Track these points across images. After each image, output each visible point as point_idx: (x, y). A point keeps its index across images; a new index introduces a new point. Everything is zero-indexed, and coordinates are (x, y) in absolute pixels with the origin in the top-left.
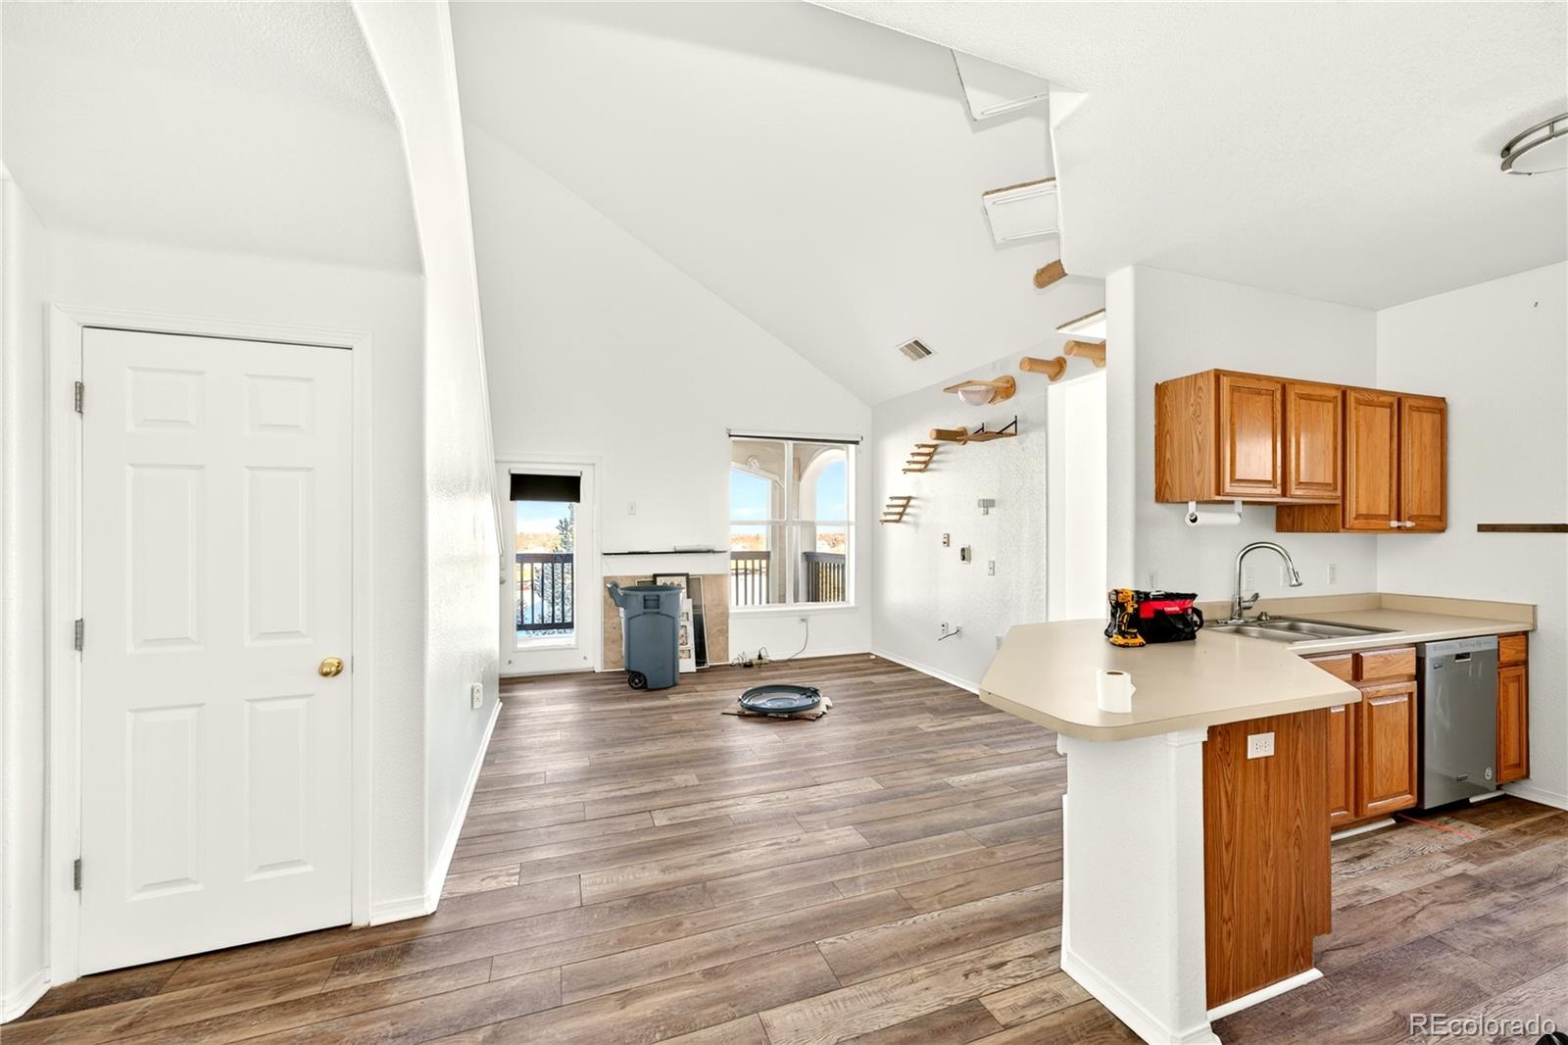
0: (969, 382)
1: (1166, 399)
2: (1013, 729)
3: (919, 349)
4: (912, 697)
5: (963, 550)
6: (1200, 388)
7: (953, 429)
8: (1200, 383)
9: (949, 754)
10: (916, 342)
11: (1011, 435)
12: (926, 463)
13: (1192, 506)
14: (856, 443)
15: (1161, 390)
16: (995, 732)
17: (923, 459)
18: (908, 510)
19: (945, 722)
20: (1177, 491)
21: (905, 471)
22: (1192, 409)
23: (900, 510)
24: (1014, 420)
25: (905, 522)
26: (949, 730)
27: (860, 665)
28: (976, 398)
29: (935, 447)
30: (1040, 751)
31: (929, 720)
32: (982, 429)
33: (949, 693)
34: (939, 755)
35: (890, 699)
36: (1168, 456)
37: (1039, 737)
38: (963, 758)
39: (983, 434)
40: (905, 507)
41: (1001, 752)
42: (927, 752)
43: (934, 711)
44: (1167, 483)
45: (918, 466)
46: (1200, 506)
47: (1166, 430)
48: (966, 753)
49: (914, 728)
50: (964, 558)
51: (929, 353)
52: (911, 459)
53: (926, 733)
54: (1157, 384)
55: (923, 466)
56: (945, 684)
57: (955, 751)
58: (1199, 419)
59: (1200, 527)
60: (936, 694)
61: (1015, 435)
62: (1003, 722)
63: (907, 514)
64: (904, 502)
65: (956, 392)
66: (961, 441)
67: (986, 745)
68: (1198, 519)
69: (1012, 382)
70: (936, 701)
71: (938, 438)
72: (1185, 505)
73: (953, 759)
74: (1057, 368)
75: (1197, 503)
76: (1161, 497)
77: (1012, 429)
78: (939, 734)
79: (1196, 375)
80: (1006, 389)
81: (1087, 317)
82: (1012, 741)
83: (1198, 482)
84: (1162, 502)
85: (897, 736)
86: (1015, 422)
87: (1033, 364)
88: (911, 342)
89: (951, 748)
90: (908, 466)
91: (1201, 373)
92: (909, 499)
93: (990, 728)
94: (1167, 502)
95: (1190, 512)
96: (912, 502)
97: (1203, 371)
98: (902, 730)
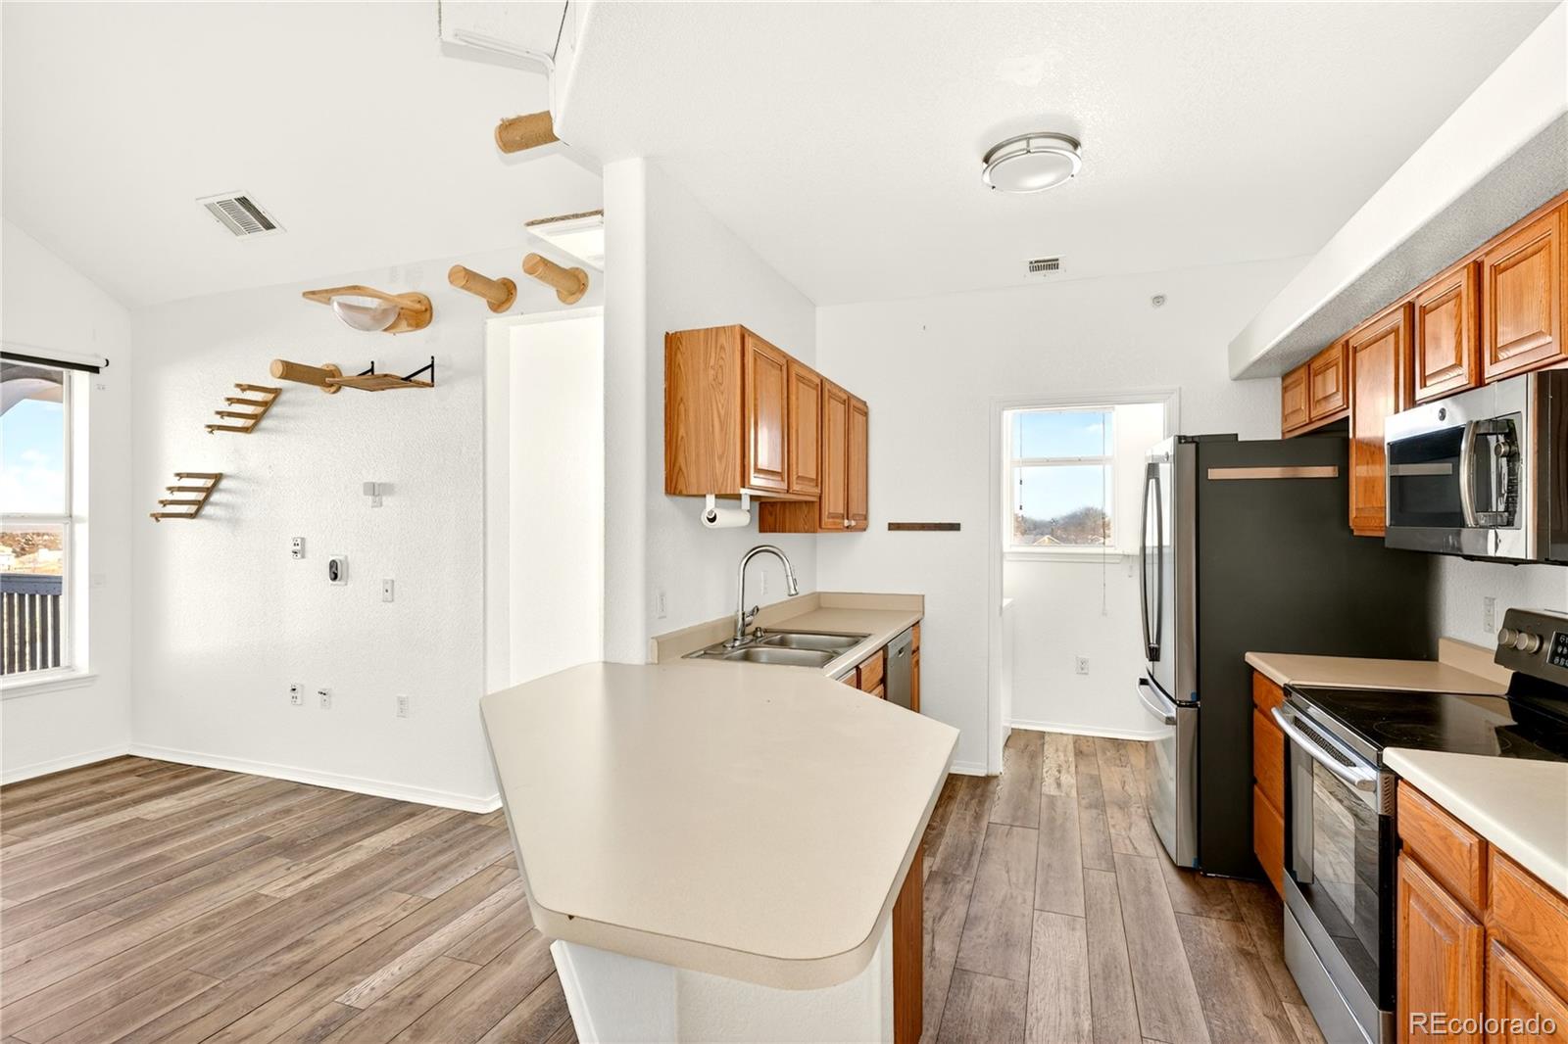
0: (355, 288)
1: (679, 356)
2: (438, 842)
3: (249, 214)
4: (237, 831)
5: (333, 565)
6: (722, 347)
7: (318, 365)
8: (723, 340)
9: (337, 936)
10: (243, 201)
11: (424, 385)
12: (257, 418)
13: (710, 500)
14: (95, 370)
15: (673, 342)
16: (411, 858)
17: (249, 410)
18: (215, 497)
19: (313, 867)
20: (693, 480)
21: (212, 428)
22: (712, 372)
23: (200, 496)
24: (430, 363)
25: (209, 518)
26: (329, 881)
27: (107, 787)
28: (366, 319)
29: (277, 392)
30: (493, 873)
31: (282, 871)
32: (372, 370)
33: (310, 804)
34: (318, 945)
35: (188, 849)
36: (682, 432)
37: (482, 845)
38: (366, 933)
39: (372, 379)
40: (209, 491)
41: (432, 895)
42: (290, 948)
43: (290, 848)
44: (680, 469)
45: (239, 422)
46: (721, 501)
47: (679, 399)
48: (367, 920)
49: (252, 901)
50: (335, 577)
51: (269, 226)
52: (225, 407)
53: (283, 902)
54: (667, 333)
55: (249, 423)
56: (299, 788)
57: (346, 924)
58: (722, 388)
59: (720, 529)
60: (288, 811)
61: (432, 385)
62: (421, 835)
63: (212, 504)
64: (209, 483)
65: (328, 302)
66: (331, 385)
67: (403, 890)
68: (718, 517)
69: (426, 302)
70: (291, 826)
71: (284, 376)
72: (703, 499)
73: (349, 943)
74: (502, 295)
75: (717, 497)
76: (673, 488)
77: (425, 377)
78: (309, 895)
79: (717, 328)
80: (417, 314)
81: (576, 216)
82: (445, 866)
83: (719, 468)
84: (674, 494)
85: (218, 933)
86: (432, 366)
87: (469, 279)
88: (232, 197)
89: (338, 920)
90: (218, 421)
91: (724, 327)
92: (218, 477)
93: (402, 854)
94: (680, 494)
95: (708, 509)
96: (224, 484)
97: (726, 325)
98: (224, 915)
